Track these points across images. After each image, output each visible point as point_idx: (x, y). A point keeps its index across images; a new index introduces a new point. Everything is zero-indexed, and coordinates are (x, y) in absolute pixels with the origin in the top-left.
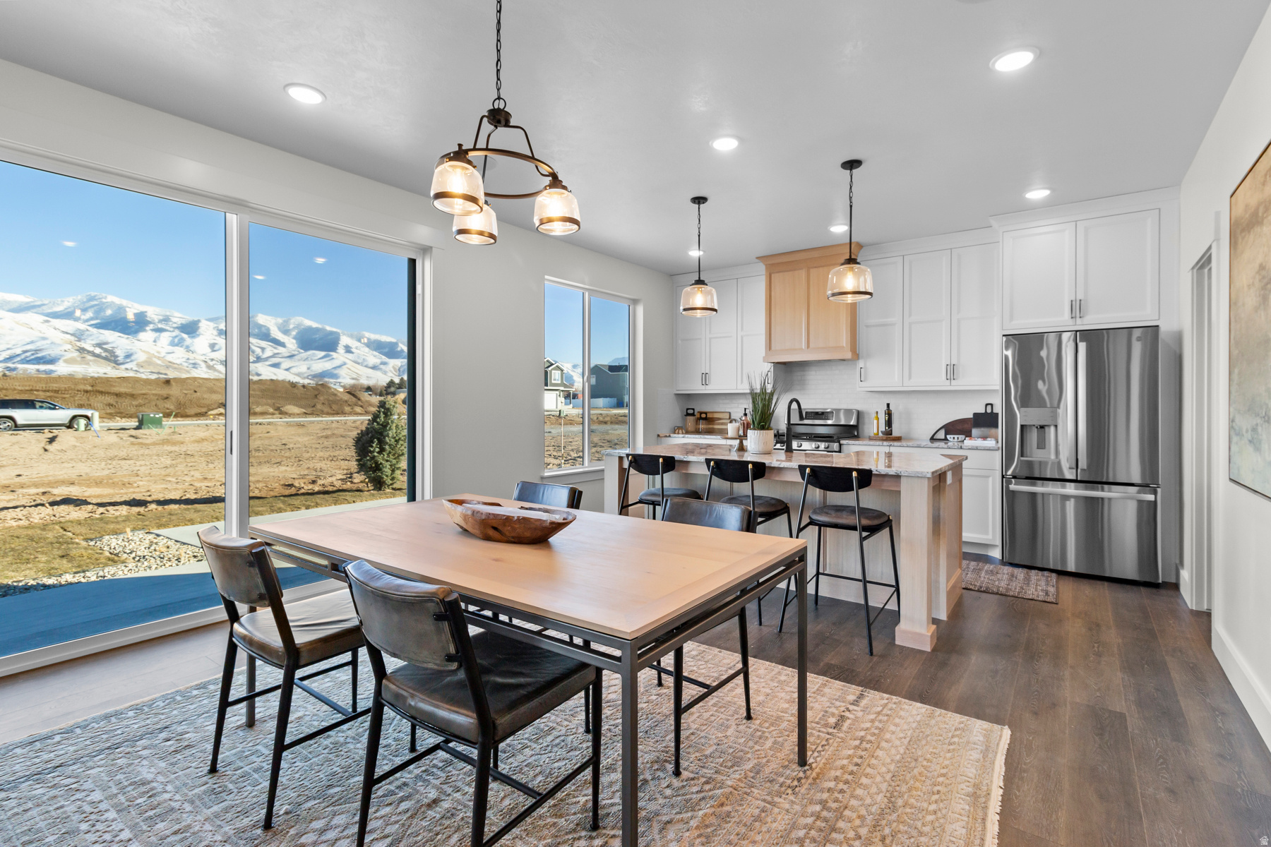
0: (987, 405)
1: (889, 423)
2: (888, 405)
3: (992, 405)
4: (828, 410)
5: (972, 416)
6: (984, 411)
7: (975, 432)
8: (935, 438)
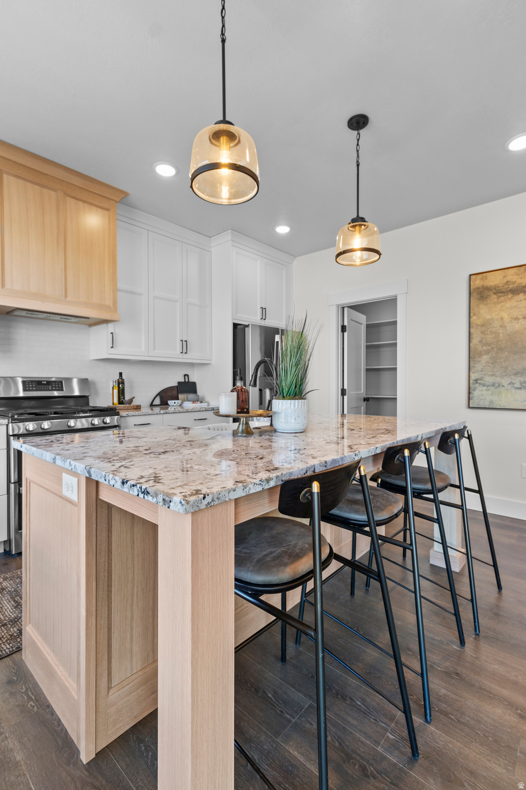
0: (185, 375)
1: (121, 393)
2: (121, 374)
3: (188, 375)
4: (53, 379)
5: (177, 385)
6: (184, 381)
7: (180, 396)
8: (154, 404)
